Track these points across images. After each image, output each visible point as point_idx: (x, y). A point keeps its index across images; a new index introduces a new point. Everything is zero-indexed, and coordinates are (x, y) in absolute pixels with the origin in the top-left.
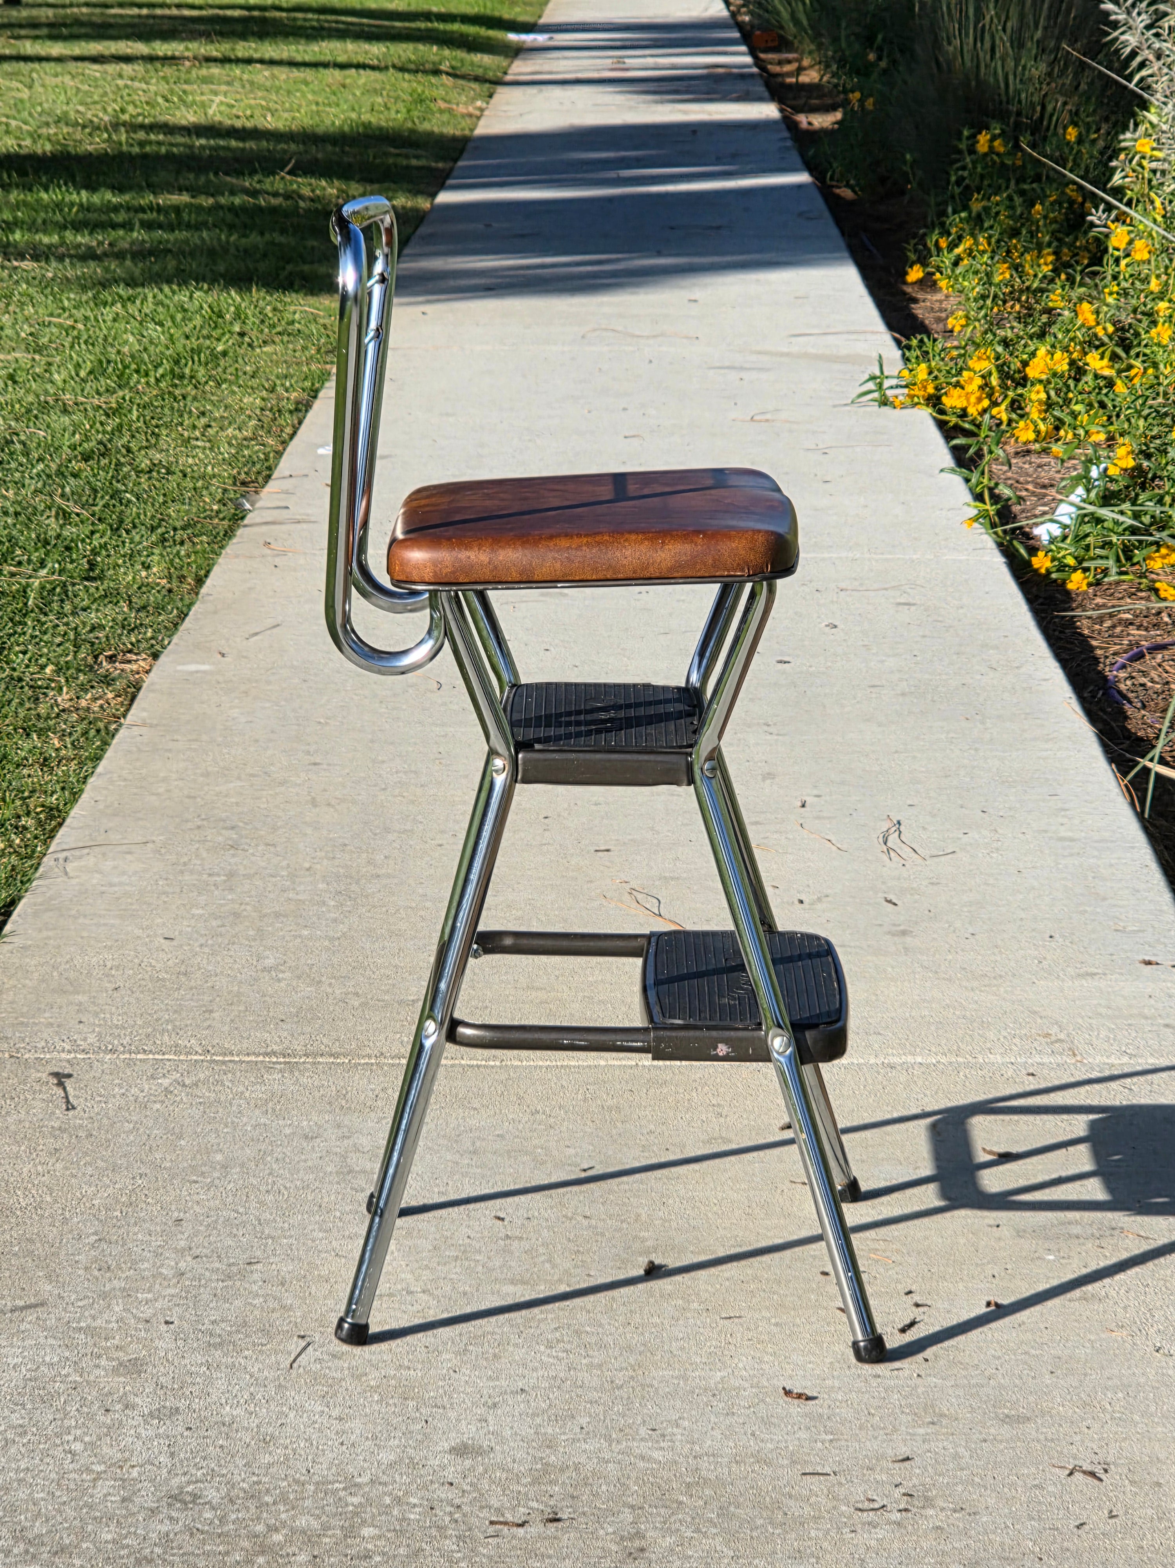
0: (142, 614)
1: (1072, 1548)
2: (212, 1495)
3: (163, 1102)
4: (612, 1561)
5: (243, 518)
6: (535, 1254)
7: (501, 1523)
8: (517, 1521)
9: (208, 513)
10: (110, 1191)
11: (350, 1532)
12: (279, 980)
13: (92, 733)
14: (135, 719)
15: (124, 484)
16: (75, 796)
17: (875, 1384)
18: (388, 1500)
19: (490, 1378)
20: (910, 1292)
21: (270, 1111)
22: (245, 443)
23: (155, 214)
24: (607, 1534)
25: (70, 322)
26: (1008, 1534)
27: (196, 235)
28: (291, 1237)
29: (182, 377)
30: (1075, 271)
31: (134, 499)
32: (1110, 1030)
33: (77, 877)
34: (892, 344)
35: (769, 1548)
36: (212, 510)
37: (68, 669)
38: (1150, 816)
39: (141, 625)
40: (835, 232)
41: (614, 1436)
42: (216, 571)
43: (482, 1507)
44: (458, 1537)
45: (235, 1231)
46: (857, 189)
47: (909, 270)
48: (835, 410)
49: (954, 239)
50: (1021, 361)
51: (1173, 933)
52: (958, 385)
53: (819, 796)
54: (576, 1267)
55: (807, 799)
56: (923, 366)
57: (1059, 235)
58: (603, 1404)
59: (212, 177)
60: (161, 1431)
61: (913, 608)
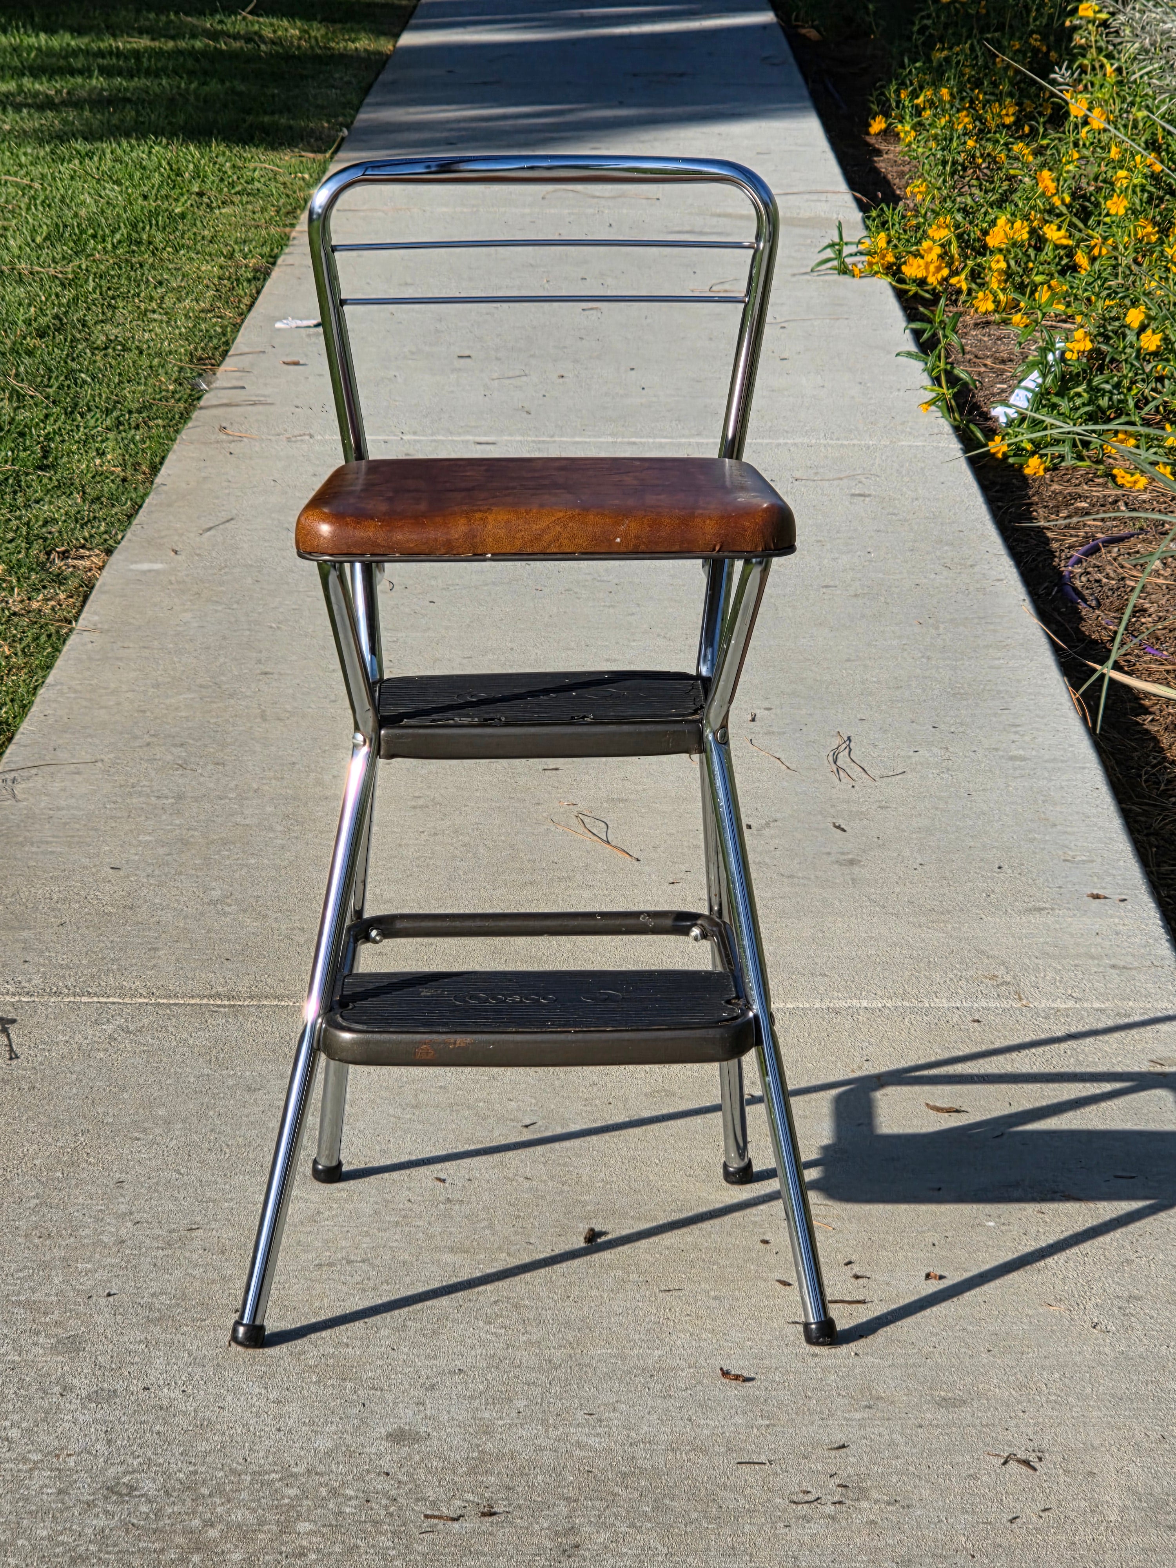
0: (95, 507)
1: (1005, 1544)
2: (149, 1487)
3: (106, 1050)
4: (546, 1559)
5: (199, 398)
6: (475, 1219)
7: (435, 1517)
8: (452, 1514)
9: (164, 393)
10: (52, 1149)
11: (285, 1528)
12: (225, 914)
13: (43, 638)
14: (85, 623)
15: (79, 363)
16: (25, 708)
17: (813, 1365)
18: (323, 1492)
19: (428, 1357)
20: (850, 1263)
21: (213, 1059)
22: (203, 315)
23: (114, 60)
24: (542, 1529)
25: (26, 181)
26: (941, 1529)
27: (156, 82)
28: (231, 1199)
29: (139, 243)
30: (1038, 123)
31: (89, 379)
32: (1057, 971)
33: (26, 799)
34: (853, 205)
35: (702, 1545)
36: (167, 391)
37: (20, 567)
38: (1102, 728)
39: (95, 518)
40: (799, 78)
41: (551, 1421)
42: (171, 457)
43: (418, 1500)
44: (394, 1533)
45: (175, 1193)
46: (822, 29)
47: (872, 122)
48: (794, 279)
49: (915, 89)
50: (981, 230)
51: (1121, 863)
52: (918, 255)
53: (769, 709)
54: (516, 1233)
55: (758, 712)
56: (883, 235)
57: (1022, 85)
58: (541, 1385)
59: (172, 17)
60: (98, 1416)
61: (867, 499)
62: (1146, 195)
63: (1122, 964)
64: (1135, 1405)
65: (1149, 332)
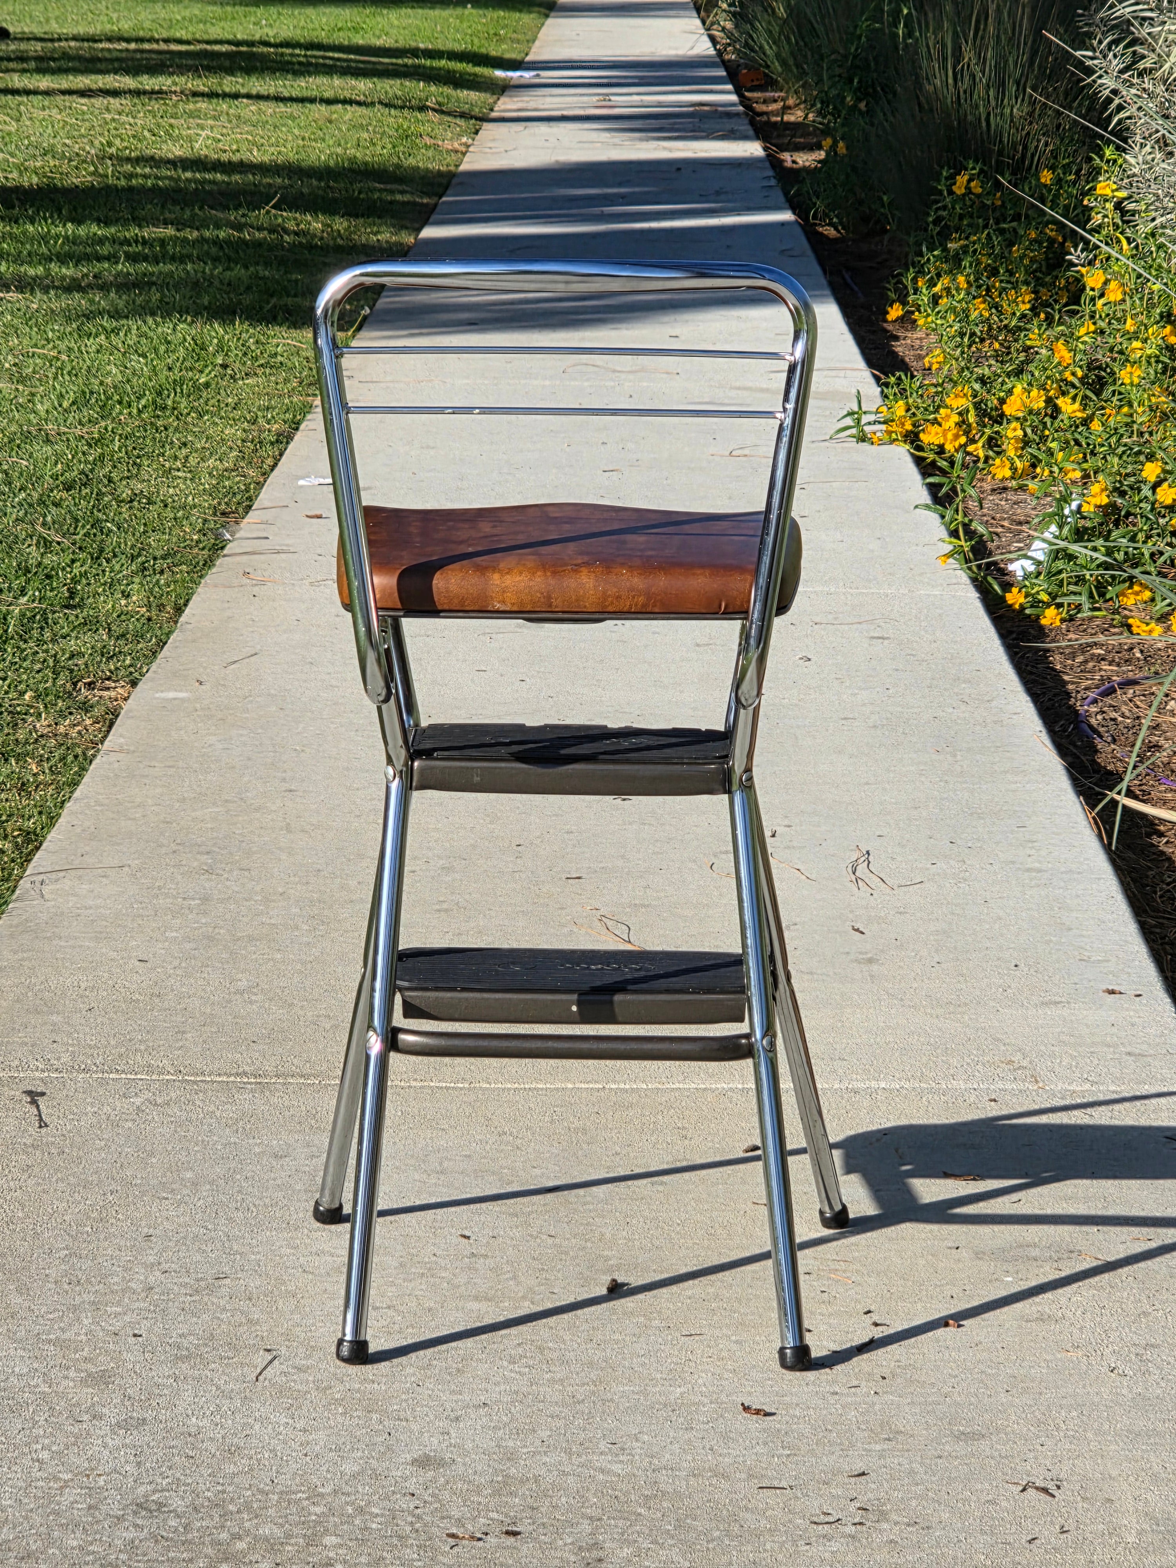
0: (121, 642)
1: (1024, 1561)
2: (177, 1503)
3: (134, 1120)
5: (222, 548)
6: (499, 1272)
7: (460, 1536)
8: (477, 1532)
9: (188, 542)
10: (81, 1206)
11: (312, 1541)
12: (252, 1003)
13: (70, 758)
14: (112, 744)
15: (105, 514)
16: (53, 820)
17: (832, 1402)
18: (350, 1510)
19: (453, 1392)
20: (869, 1312)
21: (240, 1130)
22: (226, 474)
23: (140, 248)
24: (565, 1545)
25: (54, 353)
26: (960, 1548)
27: (181, 268)
28: (259, 1253)
29: (164, 408)
30: (1053, 309)
31: (115, 529)
32: (1073, 1057)
33: (53, 899)
34: (872, 381)
36: (192, 540)
37: (47, 695)
38: (1117, 847)
39: (120, 652)
40: (818, 270)
41: (574, 1449)
42: (194, 601)
43: (442, 1517)
44: (419, 1547)
45: (203, 1246)
46: (840, 227)
47: (889, 309)
48: (814, 445)
49: (932, 278)
50: (999, 399)
51: (1137, 963)
52: (935, 422)
53: (789, 826)
54: (540, 1284)
55: (778, 829)
56: (901, 403)
57: (1038, 274)
58: (565, 1418)
59: (197, 211)
60: (127, 1441)
61: (886, 642)
62: (1160, 366)
63: (1137, 1051)
64: (1152, 1440)
65: (1165, 485)
